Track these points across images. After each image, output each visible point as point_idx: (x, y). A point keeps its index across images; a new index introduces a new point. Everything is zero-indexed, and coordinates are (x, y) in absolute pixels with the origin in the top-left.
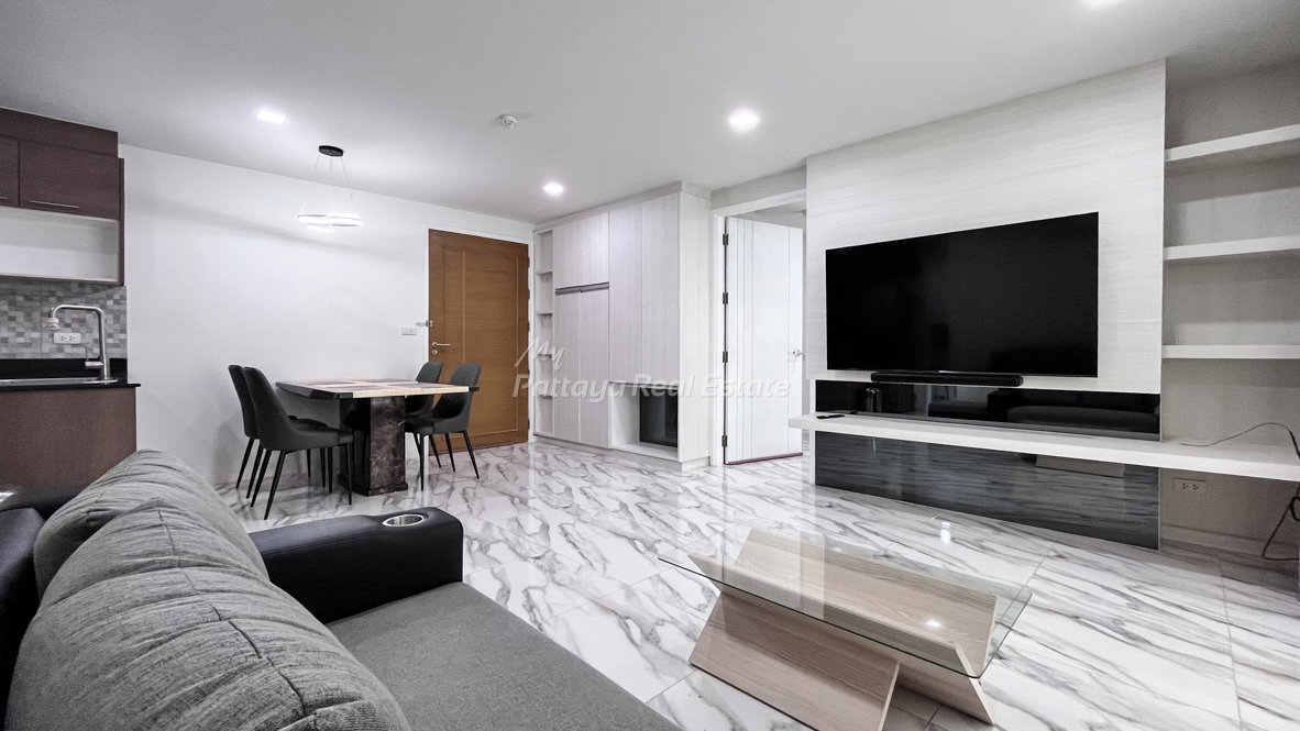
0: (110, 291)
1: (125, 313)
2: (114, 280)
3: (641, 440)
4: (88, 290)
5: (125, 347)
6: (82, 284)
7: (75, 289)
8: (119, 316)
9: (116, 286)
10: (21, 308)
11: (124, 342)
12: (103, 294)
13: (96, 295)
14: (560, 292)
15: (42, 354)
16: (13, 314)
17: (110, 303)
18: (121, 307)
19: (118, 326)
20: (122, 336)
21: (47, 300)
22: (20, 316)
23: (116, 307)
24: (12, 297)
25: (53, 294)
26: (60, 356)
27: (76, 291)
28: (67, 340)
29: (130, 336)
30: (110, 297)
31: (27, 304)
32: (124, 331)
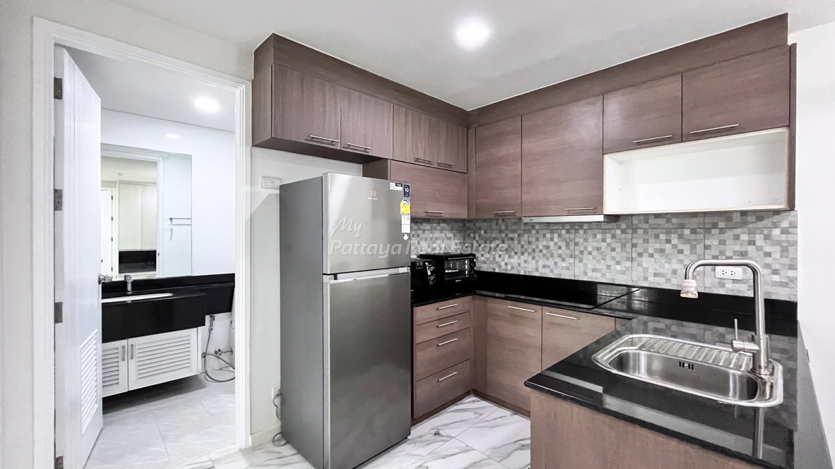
0: (776, 218)
1: (795, 244)
2: (782, 206)
4: (750, 218)
5: (795, 288)
6: (744, 213)
7: (737, 219)
8: (788, 248)
9: (785, 211)
10: (688, 241)
11: (793, 280)
12: (766, 222)
13: (760, 224)
15: (705, 287)
16: (680, 247)
17: (776, 232)
18: (790, 238)
19: (787, 261)
20: (791, 273)
21: (710, 233)
22: (686, 248)
23: (784, 237)
24: (679, 231)
25: (715, 226)
26: (721, 292)
27: (739, 220)
28: (728, 275)
29: (801, 274)
30: (775, 225)
31: (693, 236)
32: (793, 267)
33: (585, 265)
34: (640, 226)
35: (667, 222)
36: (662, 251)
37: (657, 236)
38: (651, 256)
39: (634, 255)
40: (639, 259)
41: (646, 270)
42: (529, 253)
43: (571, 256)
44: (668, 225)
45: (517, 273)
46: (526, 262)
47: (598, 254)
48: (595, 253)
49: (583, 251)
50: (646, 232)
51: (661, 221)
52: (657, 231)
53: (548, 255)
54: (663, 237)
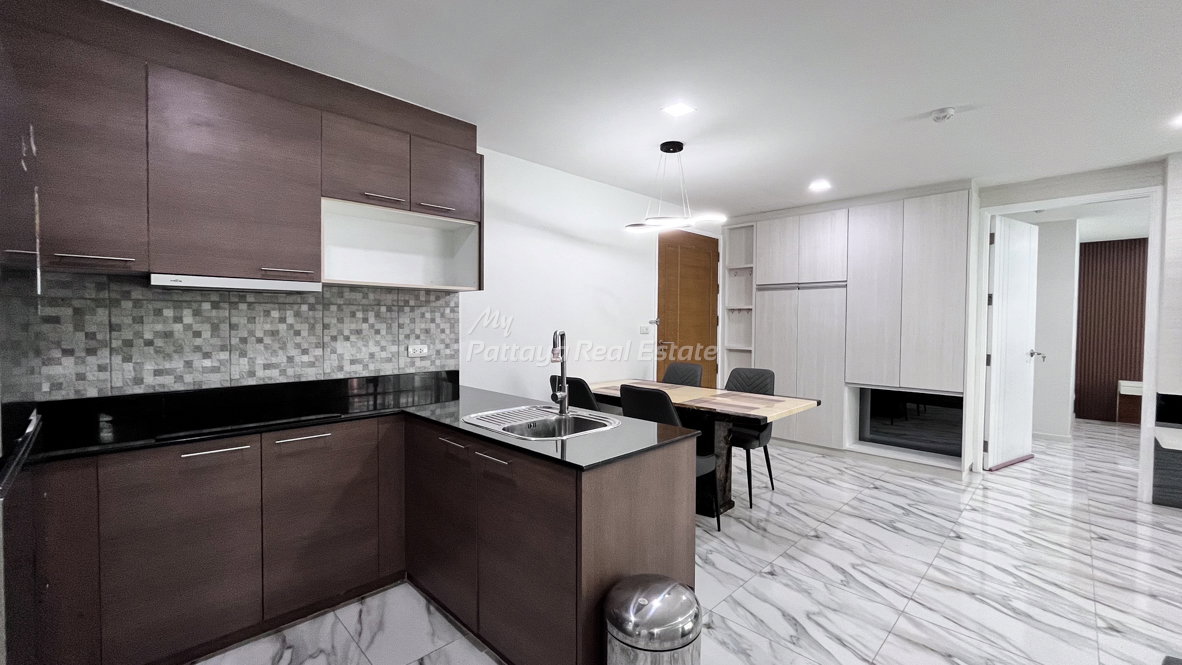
0: (448, 299)
1: (458, 321)
3: (860, 439)
4: (432, 297)
5: (458, 358)
6: (428, 292)
7: (423, 297)
8: (454, 325)
9: (452, 293)
11: (457, 352)
12: (442, 302)
13: (439, 303)
14: (762, 288)
15: (399, 369)
17: (447, 311)
18: (455, 315)
19: (453, 336)
20: (455, 346)
22: (383, 327)
23: (452, 315)
24: (376, 308)
25: (406, 303)
26: (412, 370)
28: (418, 354)
29: (462, 345)
30: (447, 305)
31: (389, 314)
32: (457, 341)
33: (252, 361)
34: (333, 300)
35: (364, 298)
36: (358, 332)
37: (353, 315)
38: (347, 339)
39: (327, 339)
40: (333, 344)
41: (341, 357)
42: (112, 350)
43: (223, 348)
44: (365, 301)
45: (72, 396)
46: (101, 368)
47: (273, 341)
48: (267, 340)
49: (246, 338)
50: (339, 307)
51: (358, 296)
52: (354, 308)
53: (170, 349)
54: (360, 315)
